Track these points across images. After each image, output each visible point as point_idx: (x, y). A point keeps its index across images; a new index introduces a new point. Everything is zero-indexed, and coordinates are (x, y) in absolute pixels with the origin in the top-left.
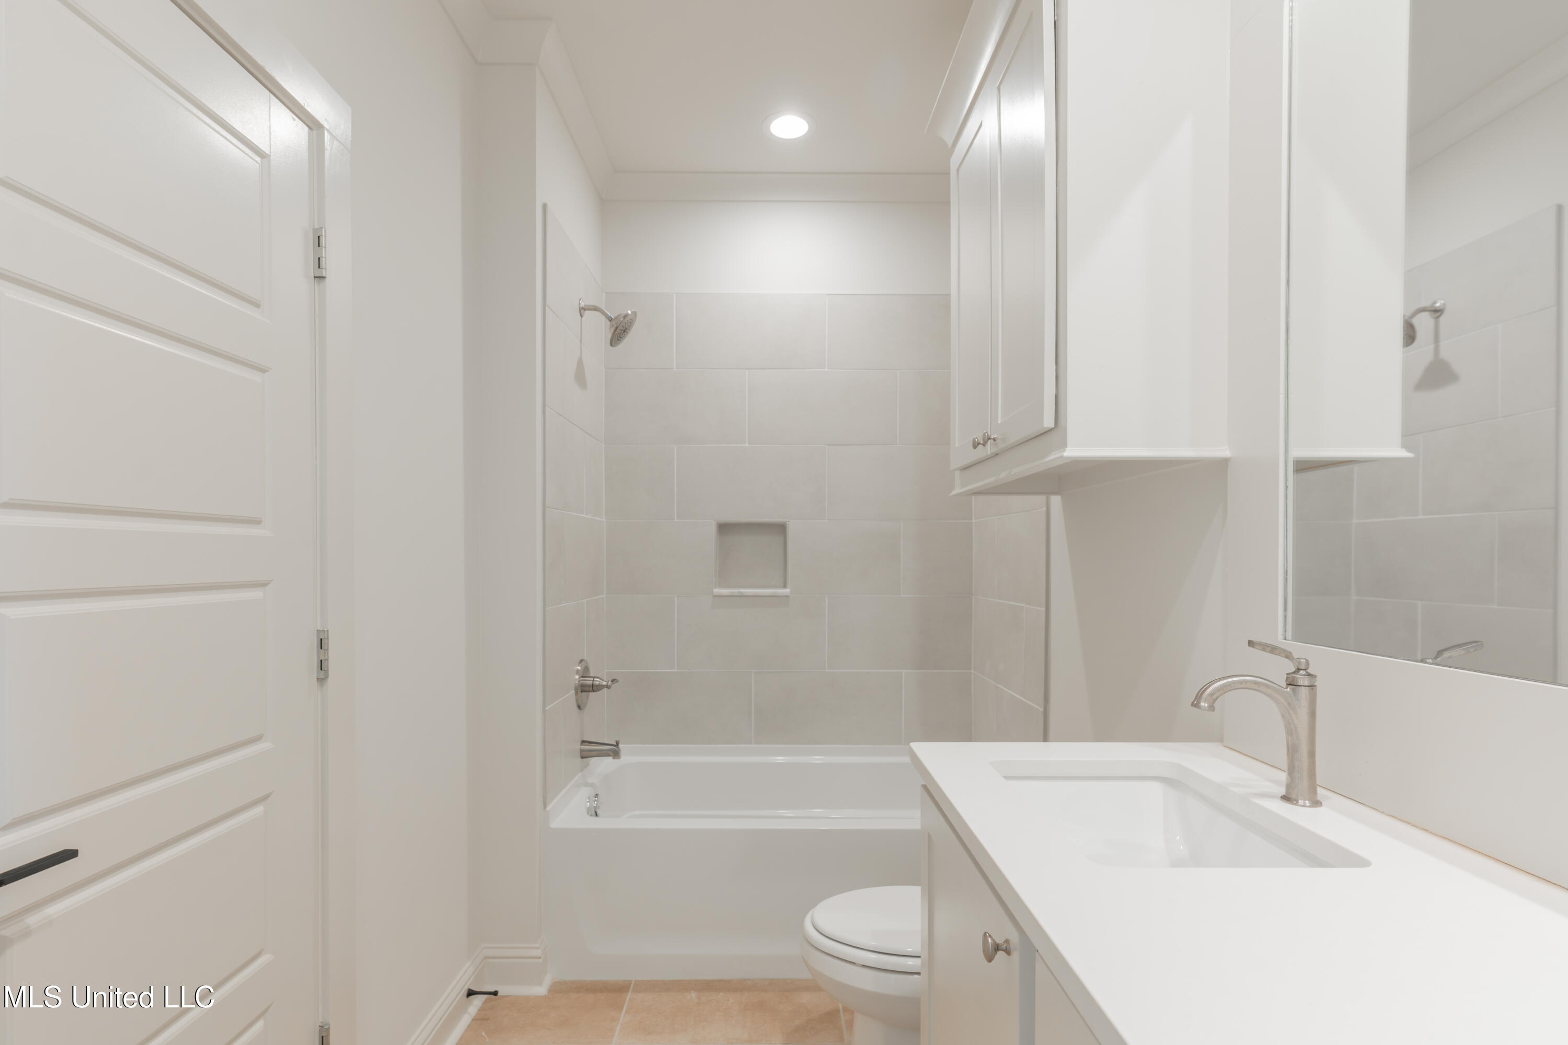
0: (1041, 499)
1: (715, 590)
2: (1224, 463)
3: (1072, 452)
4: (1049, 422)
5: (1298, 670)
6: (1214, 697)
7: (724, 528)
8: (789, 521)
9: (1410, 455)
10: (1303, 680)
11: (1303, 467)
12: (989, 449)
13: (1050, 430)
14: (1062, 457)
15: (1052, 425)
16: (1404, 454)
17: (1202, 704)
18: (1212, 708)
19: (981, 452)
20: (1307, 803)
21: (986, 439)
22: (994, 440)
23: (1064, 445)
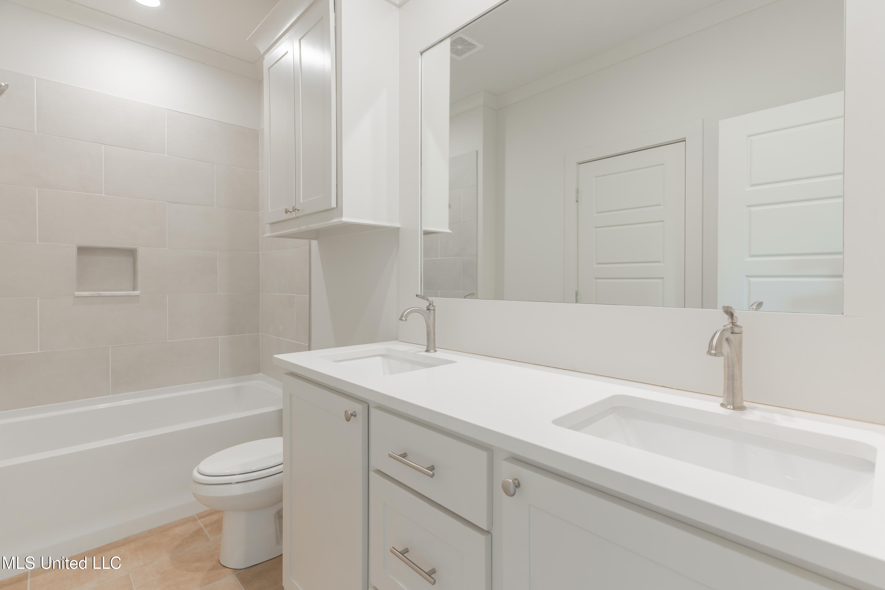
0: (306, 241)
1: (76, 293)
2: (398, 229)
3: (346, 219)
4: (334, 205)
5: (430, 304)
6: (407, 315)
7: (82, 250)
8: (138, 248)
9: (451, 232)
10: (432, 308)
11: (426, 233)
12: (294, 215)
13: (333, 209)
14: (341, 221)
15: (335, 206)
16: (449, 231)
17: (403, 319)
18: (406, 320)
19: (289, 216)
20: (433, 351)
21: (294, 210)
22: (298, 210)
23: (341, 215)
